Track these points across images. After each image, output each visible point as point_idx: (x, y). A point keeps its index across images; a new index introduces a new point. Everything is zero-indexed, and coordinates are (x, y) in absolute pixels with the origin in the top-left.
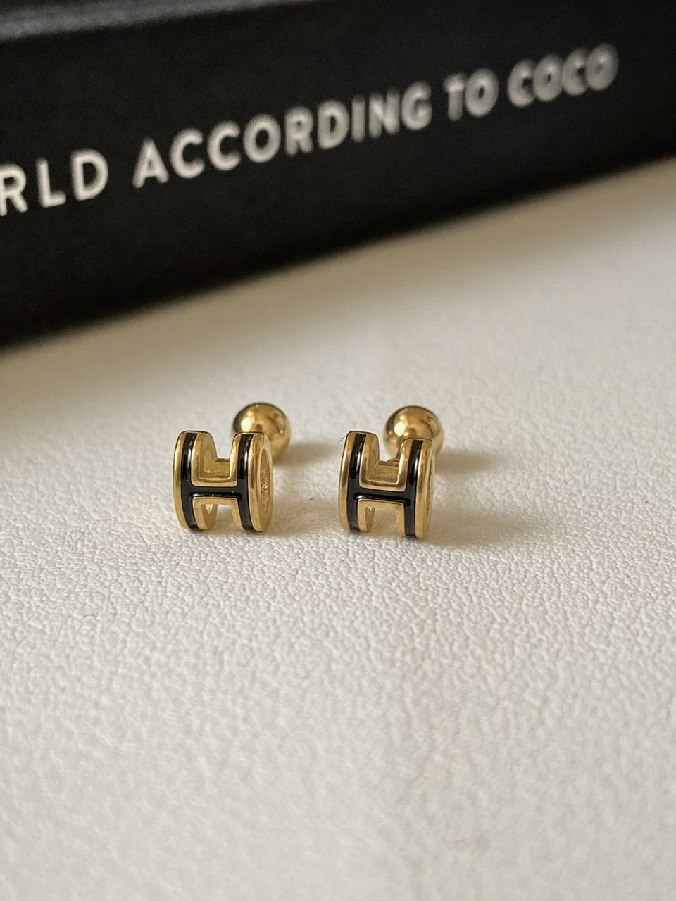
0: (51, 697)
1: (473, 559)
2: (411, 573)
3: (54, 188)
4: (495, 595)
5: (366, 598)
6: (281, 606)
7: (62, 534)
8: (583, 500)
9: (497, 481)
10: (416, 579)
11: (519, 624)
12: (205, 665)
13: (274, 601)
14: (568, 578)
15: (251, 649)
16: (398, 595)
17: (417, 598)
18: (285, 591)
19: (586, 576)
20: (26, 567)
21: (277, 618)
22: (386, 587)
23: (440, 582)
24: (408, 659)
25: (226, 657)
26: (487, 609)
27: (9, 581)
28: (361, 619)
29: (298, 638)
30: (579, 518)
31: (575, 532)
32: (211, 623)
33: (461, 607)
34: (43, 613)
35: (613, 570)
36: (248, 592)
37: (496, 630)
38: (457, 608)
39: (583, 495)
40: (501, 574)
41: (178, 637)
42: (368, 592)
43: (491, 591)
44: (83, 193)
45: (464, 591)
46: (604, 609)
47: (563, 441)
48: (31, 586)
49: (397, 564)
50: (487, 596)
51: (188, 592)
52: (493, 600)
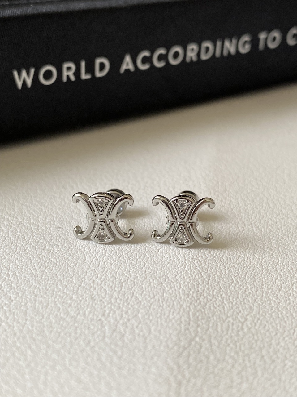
0: (55, 293)
2: (204, 257)
3: (87, 72)
6: (149, 265)
7: (70, 222)
8: (282, 232)
9: (248, 219)
10: (205, 260)
11: (243, 285)
12: (115, 287)
13: (147, 263)
14: (267, 267)
15: (134, 283)
16: (196, 266)
17: (204, 269)
18: (152, 259)
19: (275, 267)
20: (54, 235)
21: (147, 270)
22: (192, 262)
24: (194, 295)
25: (124, 285)
27: (47, 240)
28: (179, 275)
29: (153, 280)
30: (278, 240)
31: (275, 246)
32: (121, 269)
34: (57, 256)
35: (287, 265)
36: (137, 257)
37: (233, 286)
39: (282, 229)
41: (107, 274)
43: (234, 269)
44: (98, 74)
45: (224, 267)
46: (279, 282)
47: (280, 203)
48: (55, 243)
51: (114, 254)
52: (234, 273)
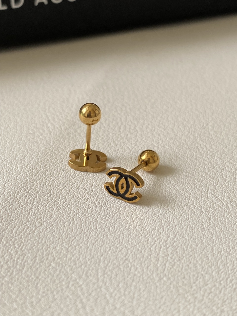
1: (62, 168)
4: (58, 183)
5: (17, 175)
23: (44, 175)
26: (51, 188)
38: (42, 186)
40: (66, 176)
42: (19, 173)
49: (36, 165)
50: (55, 183)
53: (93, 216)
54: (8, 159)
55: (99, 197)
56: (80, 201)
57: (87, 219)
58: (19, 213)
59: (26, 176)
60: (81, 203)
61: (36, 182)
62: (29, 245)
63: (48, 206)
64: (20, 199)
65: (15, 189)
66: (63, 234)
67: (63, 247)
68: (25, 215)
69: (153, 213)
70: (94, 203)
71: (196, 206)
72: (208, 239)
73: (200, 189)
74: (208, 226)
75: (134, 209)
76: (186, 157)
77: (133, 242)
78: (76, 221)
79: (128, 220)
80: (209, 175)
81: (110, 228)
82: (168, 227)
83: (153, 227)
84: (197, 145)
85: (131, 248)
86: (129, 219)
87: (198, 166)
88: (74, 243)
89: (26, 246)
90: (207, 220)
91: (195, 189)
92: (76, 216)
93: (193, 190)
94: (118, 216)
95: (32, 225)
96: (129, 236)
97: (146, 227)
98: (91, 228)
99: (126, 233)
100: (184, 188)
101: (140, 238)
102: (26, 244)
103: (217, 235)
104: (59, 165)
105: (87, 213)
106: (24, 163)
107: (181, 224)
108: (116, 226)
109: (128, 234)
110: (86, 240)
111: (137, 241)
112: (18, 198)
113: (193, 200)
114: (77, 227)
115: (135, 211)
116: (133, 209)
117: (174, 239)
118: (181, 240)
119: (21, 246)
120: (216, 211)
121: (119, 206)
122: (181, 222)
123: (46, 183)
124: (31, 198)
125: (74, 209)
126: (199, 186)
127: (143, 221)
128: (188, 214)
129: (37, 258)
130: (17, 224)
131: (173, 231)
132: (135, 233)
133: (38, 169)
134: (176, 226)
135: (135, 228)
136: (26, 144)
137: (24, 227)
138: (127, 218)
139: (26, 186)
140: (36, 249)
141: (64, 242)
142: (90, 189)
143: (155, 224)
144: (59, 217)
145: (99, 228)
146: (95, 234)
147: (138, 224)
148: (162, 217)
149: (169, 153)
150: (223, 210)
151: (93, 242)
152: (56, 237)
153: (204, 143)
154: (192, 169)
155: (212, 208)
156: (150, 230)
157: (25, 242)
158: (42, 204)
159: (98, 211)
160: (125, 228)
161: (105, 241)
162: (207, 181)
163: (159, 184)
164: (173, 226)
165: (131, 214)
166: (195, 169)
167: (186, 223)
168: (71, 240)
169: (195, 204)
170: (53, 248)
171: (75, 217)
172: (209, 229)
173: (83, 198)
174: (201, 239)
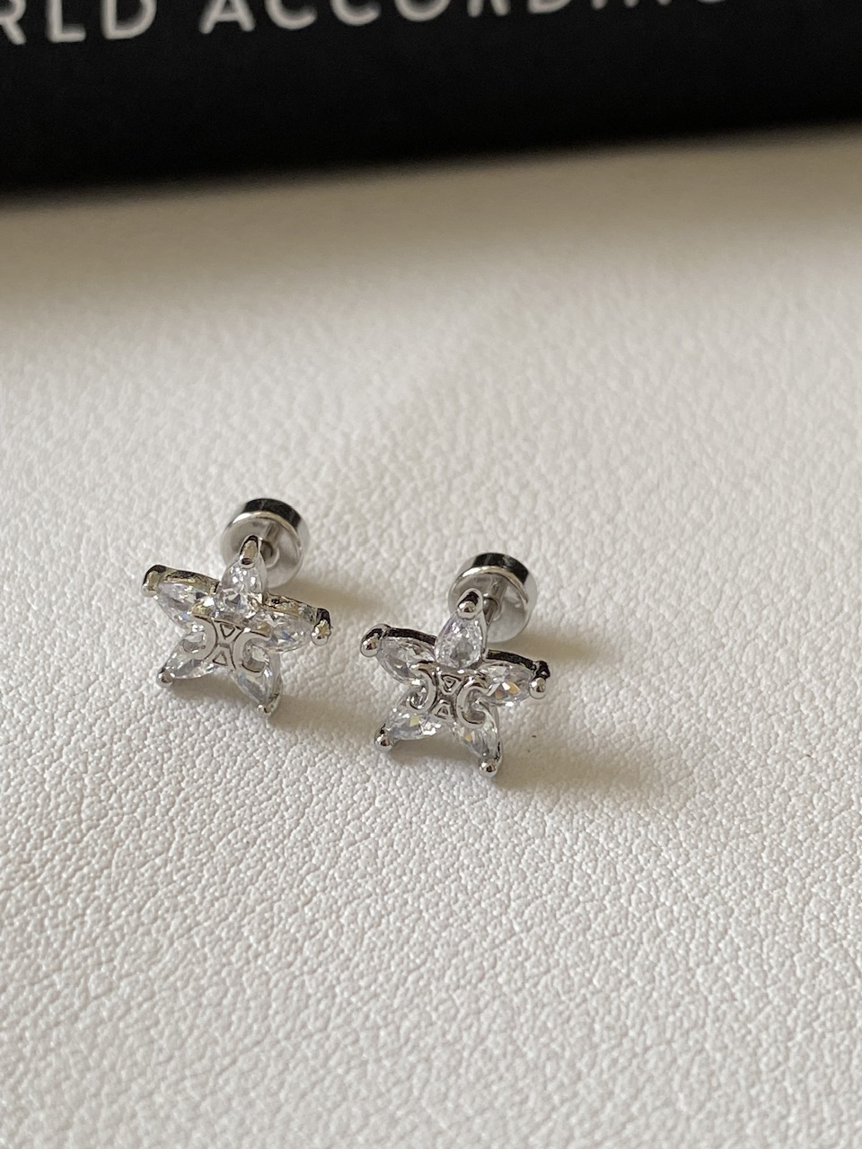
1: (231, 749)
4: (203, 813)
5: (46, 762)
23: (155, 770)
26: (174, 831)
33: (144, 818)
38: (138, 817)
40: (242, 784)
42: (56, 755)
53: (320, 970)
54: (20, 689)
55: (359, 890)
56: (280, 899)
57: (295, 984)
58: (29, 929)
59: (81, 767)
60: (281, 910)
61: (120, 799)
62: (49, 1073)
63: (149, 911)
64: (43, 866)
65: (30, 823)
66: (190, 1041)
67: (179, 1098)
68: (52, 939)
69: (563, 981)
70: (334, 917)
71: (746, 971)
72: (767, 1121)
73: (775, 895)
74: (779, 1064)
75: (491, 960)
76: (744, 745)
77: (461, 1101)
78: (251, 985)
79: (458, 1002)
80: (825, 836)
81: (382, 1033)
82: (615, 1054)
83: (554, 1046)
84: (797, 698)
85: (450, 1127)
86: (462, 999)
87: (784, 791)
88: (227, 1082)
89: (38, 1075)
90: (780, 1038)
91: (755, 893)
92: (252, 965)
93: (743, 897)
94: (421, 983)
95: (74, 988)
96: (449, 1076)
97: (524, 1044)
98: (304, 1026)
99: (440, 1057)
100: (711, 885)
101: (495, 1088)
102: (36, 1069)
103: (807, 1107)
104: (219, 735)
105: (299, 958)
106: (83, 711)
107: (669, 1042)
108: (406, 1024)
109: (448, 1066)
110: (276, 1073)
111: (478, 1100)
112: (37, 865)
113: (736, 940)
114: (251, 1014)
115: (494, 967)
116: (486, 956)
117: (628, 1106)
118: (657, 1114)
119: (18, 1073)
120: (822, 1002)
121: (434, 937)
122: (673, 1035)
123: (158, 808)
124: (85, 870)
125: (251, 932)
126: (774, 881)
127: (519, 1014)
128: (707, 1003)
129: (70, 1134)
130: (17, 976)
131: (631, 1069)
132: (476, 1062)
133: (135, 742)
134: (646, 1049)
135: (483, 1040)
136: (104, 626)
137: (39, 994)
138: (455, 996)
139: (73, 814)
140: (73, 1092)
141: (188, 1073)
142: (329, 850)
143: (563, 1032)
144: (185, 963)
145: (338, 1028)
146: (317, 1050)
147: (495, 1027)
148: (598, 1003)
149: (675, 720)
150: (852, 1002)
151: (302, 1086)
152: (161, 1050)
153: (828, 690)
154: (759, 802)
155: (806, 988)
156: (538, 1057)
157: (34, 1059)
158: (125, 899)
159: (346, 952)
160: (440, 1040)
161: (350, 1086)
162: (809, 861)
163: (612, 854)
164: (638, 1050)
165: (474, 981)
166: (772, 806)
167: (691, 1043)
168: (217, 1068)
169: (740, 962)
170: (142, 1097)
171: (249, 970)
172: (780, 1078)
173: (295, 891)
174: (739, 1120)
